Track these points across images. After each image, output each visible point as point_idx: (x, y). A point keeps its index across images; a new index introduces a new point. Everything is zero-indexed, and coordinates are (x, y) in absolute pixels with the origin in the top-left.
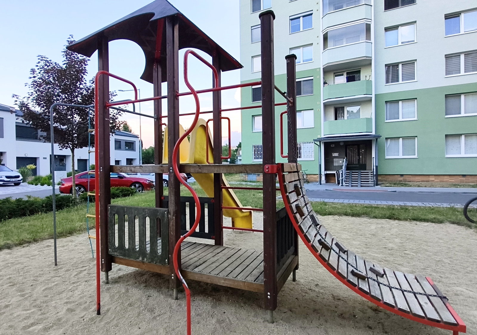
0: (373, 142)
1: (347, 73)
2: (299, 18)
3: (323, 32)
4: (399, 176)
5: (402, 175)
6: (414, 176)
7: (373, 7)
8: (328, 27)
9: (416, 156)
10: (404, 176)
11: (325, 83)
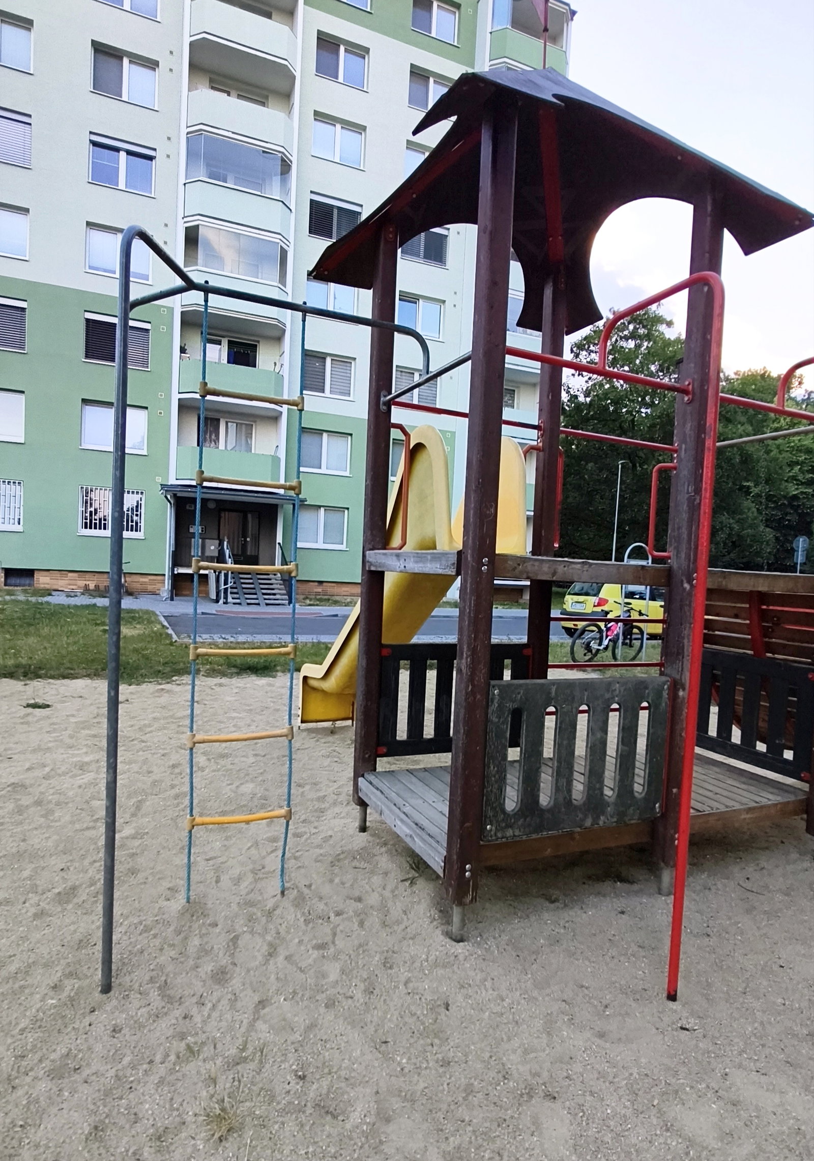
0: (279, 510)
1: (230, 343)
2: (117, 150)
3: (186, 219)
4: (316, 584)
5: (321, 582)
6: (339, 585)
7: (293, 215)
8: (199, 215)
9: (343, 547)
10: (325, 584)
11: (183, 350)
